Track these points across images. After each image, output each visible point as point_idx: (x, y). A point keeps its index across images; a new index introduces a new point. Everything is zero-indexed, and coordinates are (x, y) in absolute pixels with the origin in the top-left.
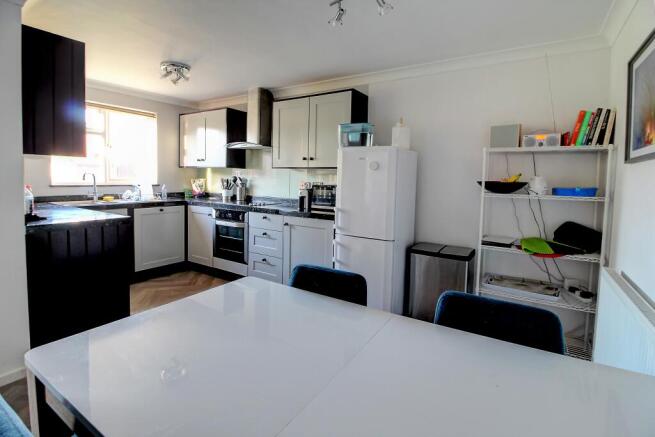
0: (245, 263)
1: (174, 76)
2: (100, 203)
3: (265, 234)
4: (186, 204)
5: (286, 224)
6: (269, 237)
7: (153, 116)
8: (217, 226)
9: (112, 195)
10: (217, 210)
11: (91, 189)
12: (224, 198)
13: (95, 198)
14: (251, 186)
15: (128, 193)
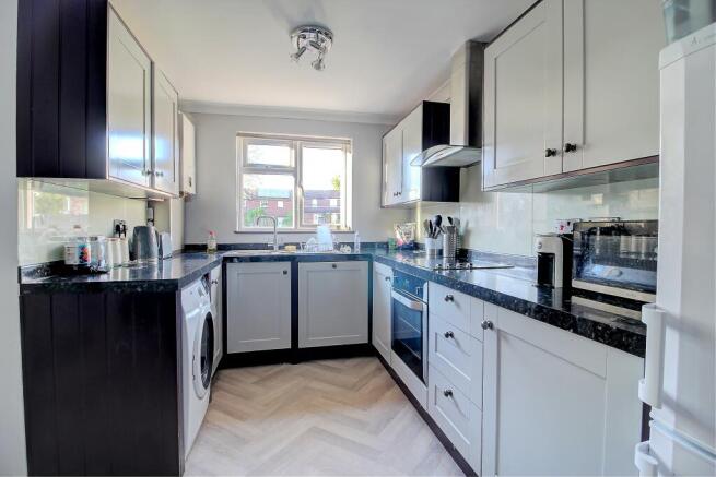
0: (424, 382)
1: (312, 54)
3: (451, 335)
4: (370, 259)
5: (490, 326)
6: (458, 345)
7: (348, 143)
9: (293, 244)
10: (395, 273)
12: (427, 252)
13: (276, 248)
14: (467, 232)
15: (311, 241)
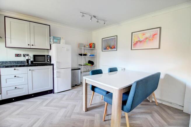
3: (15, 76)
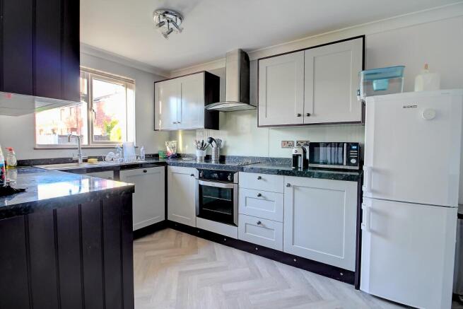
0: (235, 225)
2: (86, 165)
3: (260, 195)
4: (165, 164)
5: (288, 185)
6: (265, 199)
7: (132, 82)
8: (200, 186)
9: (95, 157)
10: (200, 171)
11: (76, 152)
12: (198, 159)
13: (80, 161)
15: (111, 154)
